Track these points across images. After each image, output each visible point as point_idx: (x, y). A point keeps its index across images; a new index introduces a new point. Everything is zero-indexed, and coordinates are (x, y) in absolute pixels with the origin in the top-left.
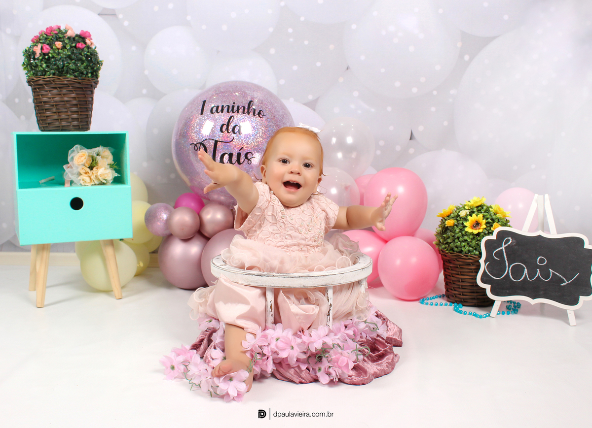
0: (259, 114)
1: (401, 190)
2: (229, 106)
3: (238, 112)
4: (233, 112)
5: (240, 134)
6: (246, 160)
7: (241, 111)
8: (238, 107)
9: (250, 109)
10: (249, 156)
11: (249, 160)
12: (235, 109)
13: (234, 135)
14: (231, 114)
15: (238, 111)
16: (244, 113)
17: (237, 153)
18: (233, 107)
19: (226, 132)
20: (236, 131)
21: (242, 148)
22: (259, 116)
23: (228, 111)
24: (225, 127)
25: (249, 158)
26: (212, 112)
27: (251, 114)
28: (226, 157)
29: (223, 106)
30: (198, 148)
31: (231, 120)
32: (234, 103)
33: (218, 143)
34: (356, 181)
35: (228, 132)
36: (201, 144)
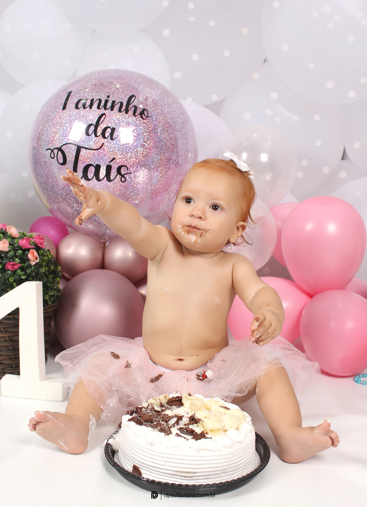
0: (142, 113)
1: (332, 228)
2: (100, 101)
3: (112, 110)
4: (105, 109)
5: (112, 139)
6: (119, 176)
7: (117, 107)
8: (114, 102)
9: (130, 106)
10: (123, 171)
11: (123, 176)
12: (109, 104)
13: (103, 140)
14: (102, 111)
15: (112, 108)
16: (120, 111)
17: (106, 165)
18: (106, 101)
19: (93, 135)
20: (107, 134)
21: (114, 159)
22: (142, 117)
23: (98, 107)
24: (92, 128)
25: (123, 173)
26: (77, 107)
27: (131, 112)
28: (92, 170)
29: (92, 100)
30: (56, 155)
31: (102, 119)
32: (108, 97)
33: (82, 149)
34: (271, 209)
35: (96, 136)
36: (60, 149)
